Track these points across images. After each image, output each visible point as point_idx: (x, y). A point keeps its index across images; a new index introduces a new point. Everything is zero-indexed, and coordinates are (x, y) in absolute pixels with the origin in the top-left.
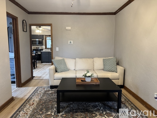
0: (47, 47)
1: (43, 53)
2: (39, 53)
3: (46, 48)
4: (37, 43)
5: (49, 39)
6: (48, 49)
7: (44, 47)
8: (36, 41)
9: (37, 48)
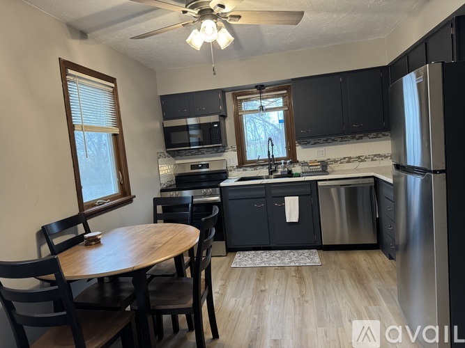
0: (249, 158)
1: (231, 195)
2: (211, 195)
3: (243, 162)
4: (193, 140)
5: (257, 108)
6: (256, 164)
7: (231, 157)
8: (187, 128)
9: (193, 167)
